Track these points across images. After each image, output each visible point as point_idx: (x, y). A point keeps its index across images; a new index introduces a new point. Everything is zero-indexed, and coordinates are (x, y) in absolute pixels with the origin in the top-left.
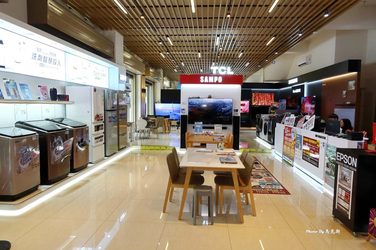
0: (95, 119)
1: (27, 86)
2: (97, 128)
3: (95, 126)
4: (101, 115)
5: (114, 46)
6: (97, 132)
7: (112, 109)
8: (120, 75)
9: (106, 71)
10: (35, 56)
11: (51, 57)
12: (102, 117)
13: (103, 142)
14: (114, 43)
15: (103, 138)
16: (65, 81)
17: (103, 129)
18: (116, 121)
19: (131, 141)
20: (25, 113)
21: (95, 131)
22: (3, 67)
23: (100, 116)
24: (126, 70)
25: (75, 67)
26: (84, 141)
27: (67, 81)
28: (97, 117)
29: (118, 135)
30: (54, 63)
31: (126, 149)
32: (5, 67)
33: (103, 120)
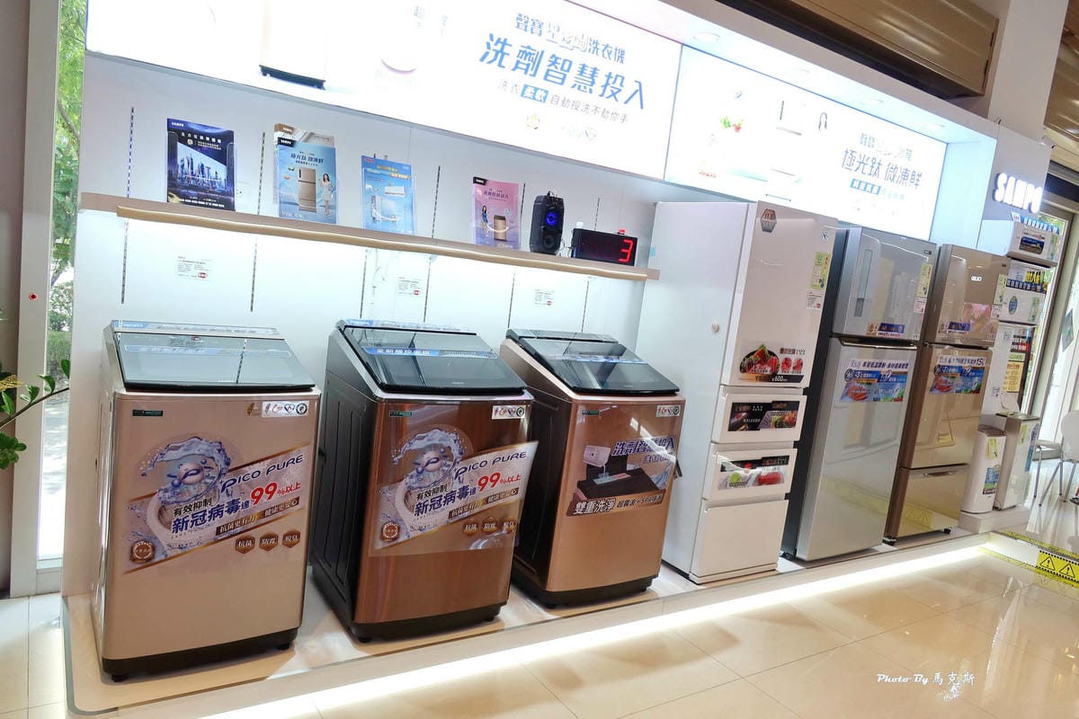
0: (743, 369)
1: (409, 173)
2: (749, 416)
3: (734, 405)
4: (793, 358)
5: (993, 36)
6: (743, 436)
7: (878, 334)
8: (1002, 178)
9: (927, 158)
10: (497, 52)
11: (592, 61)
12: (799, 365)
13: (786, 487)
14: (997, 21)
15: (787, 471)
16: (661, 177)
17: (792, 424)
18: (900, 399)
19: (995, 508)
20: (416, 293)
21: (733, 428)
22: (318, 84)
23: (781, 358)
24: (1051, 161)
25: (734, 121)
26: (630, 467)
27: (666, 180)
28: (759, 362)
29: (904, 467)
30: (608, 93)
31: (953, 543)
32: (325, 85)
33: (806, 383)
